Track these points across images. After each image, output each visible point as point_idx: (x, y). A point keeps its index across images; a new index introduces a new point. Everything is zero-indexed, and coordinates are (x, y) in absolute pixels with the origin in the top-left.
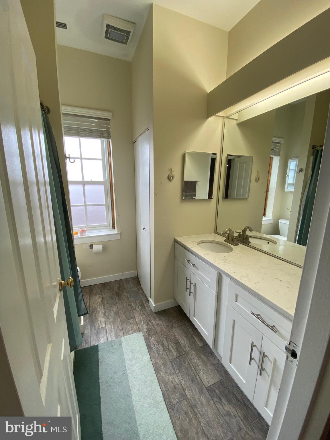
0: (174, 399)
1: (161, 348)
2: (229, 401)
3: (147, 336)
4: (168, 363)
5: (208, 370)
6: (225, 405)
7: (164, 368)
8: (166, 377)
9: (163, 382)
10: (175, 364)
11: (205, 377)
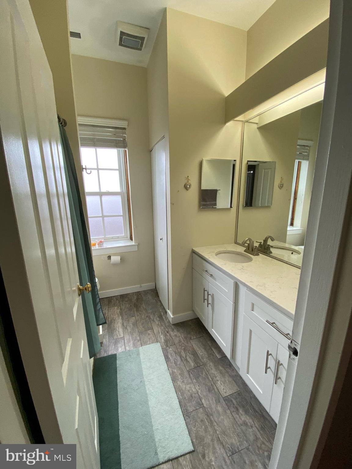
0: (190, 407)
1: (179, 358)
2: (246, 412)
3: (165, 347)
4: (186, 373)
5: (225, 381)
6: (241, 415)
7: (180, 377)
8: (183, 387)
9: (180, 391)
10: (192, 373)
11: (222, 387)
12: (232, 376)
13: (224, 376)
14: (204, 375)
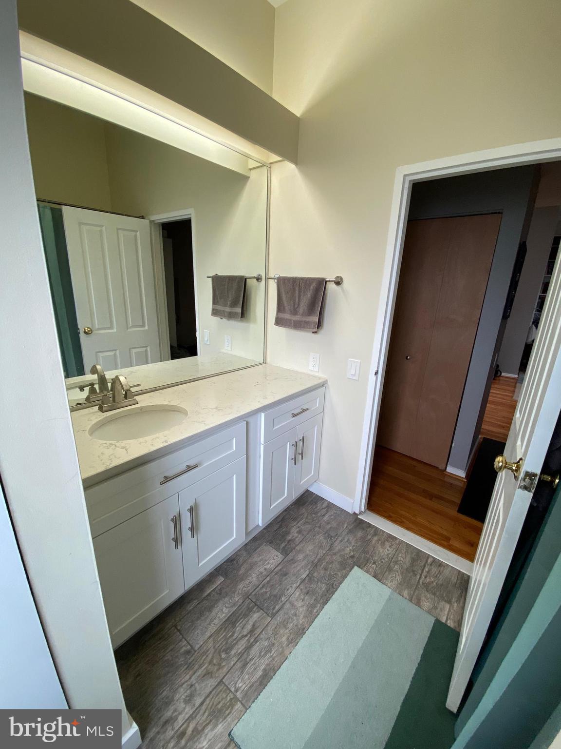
0: (321, 588)
2: (287, 533)
3: (238, 707)
4: (279, 619)
5: (261, 560)
7: (291, 622)
8: (302, 610)
9: (311, 612)
11: (272, 561)
12: (250, 555)
13: (255, 563)
14: (266, 589)
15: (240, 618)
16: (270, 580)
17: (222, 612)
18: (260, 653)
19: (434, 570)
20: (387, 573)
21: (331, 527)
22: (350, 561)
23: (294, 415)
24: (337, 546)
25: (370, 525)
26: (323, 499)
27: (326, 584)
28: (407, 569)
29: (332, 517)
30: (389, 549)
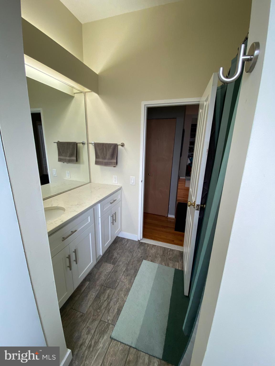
1: (112, 303)
4: (118, 289)
5: (104, 270)
7: (123, 288)
8: (126, 282)
9: (131, 282)
11: (109, 268)
12: (98, 269)
13: (102, 272)
14: (110, 280)
15: (101, 294)
16: (110, 276)
17: (92, 295)
18: (114, 303)
19: (171, 253)
20: (155, 259)
21: (130, 248)
22: (141, 259)
23: (111, 203)
24: (135, 255)
25: (145, 243)
26: (124, 238)
27: (134, 270)
28: (162, 255)
29: (130, 244)
30: (154, 250)
